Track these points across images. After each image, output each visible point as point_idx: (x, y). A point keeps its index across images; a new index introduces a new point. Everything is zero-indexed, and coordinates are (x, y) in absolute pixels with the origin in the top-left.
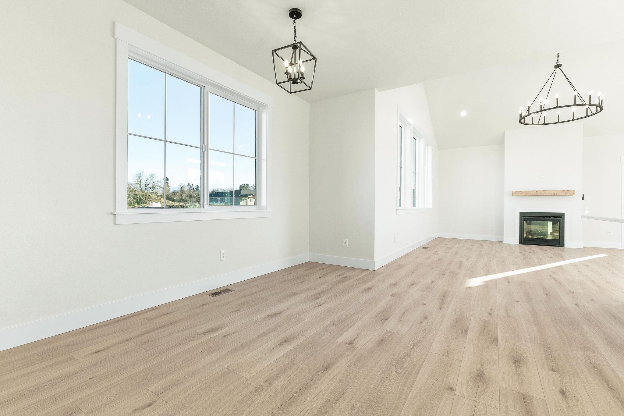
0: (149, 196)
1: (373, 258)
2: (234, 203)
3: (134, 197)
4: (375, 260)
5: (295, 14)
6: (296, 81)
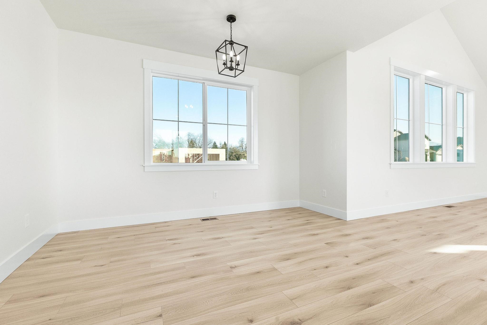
0: (244, 154)
1: (345, 209)
2: (228, 159)
3: (235, 156)
4: (347, 212)
5: (231, 19)
6: (231, 69)
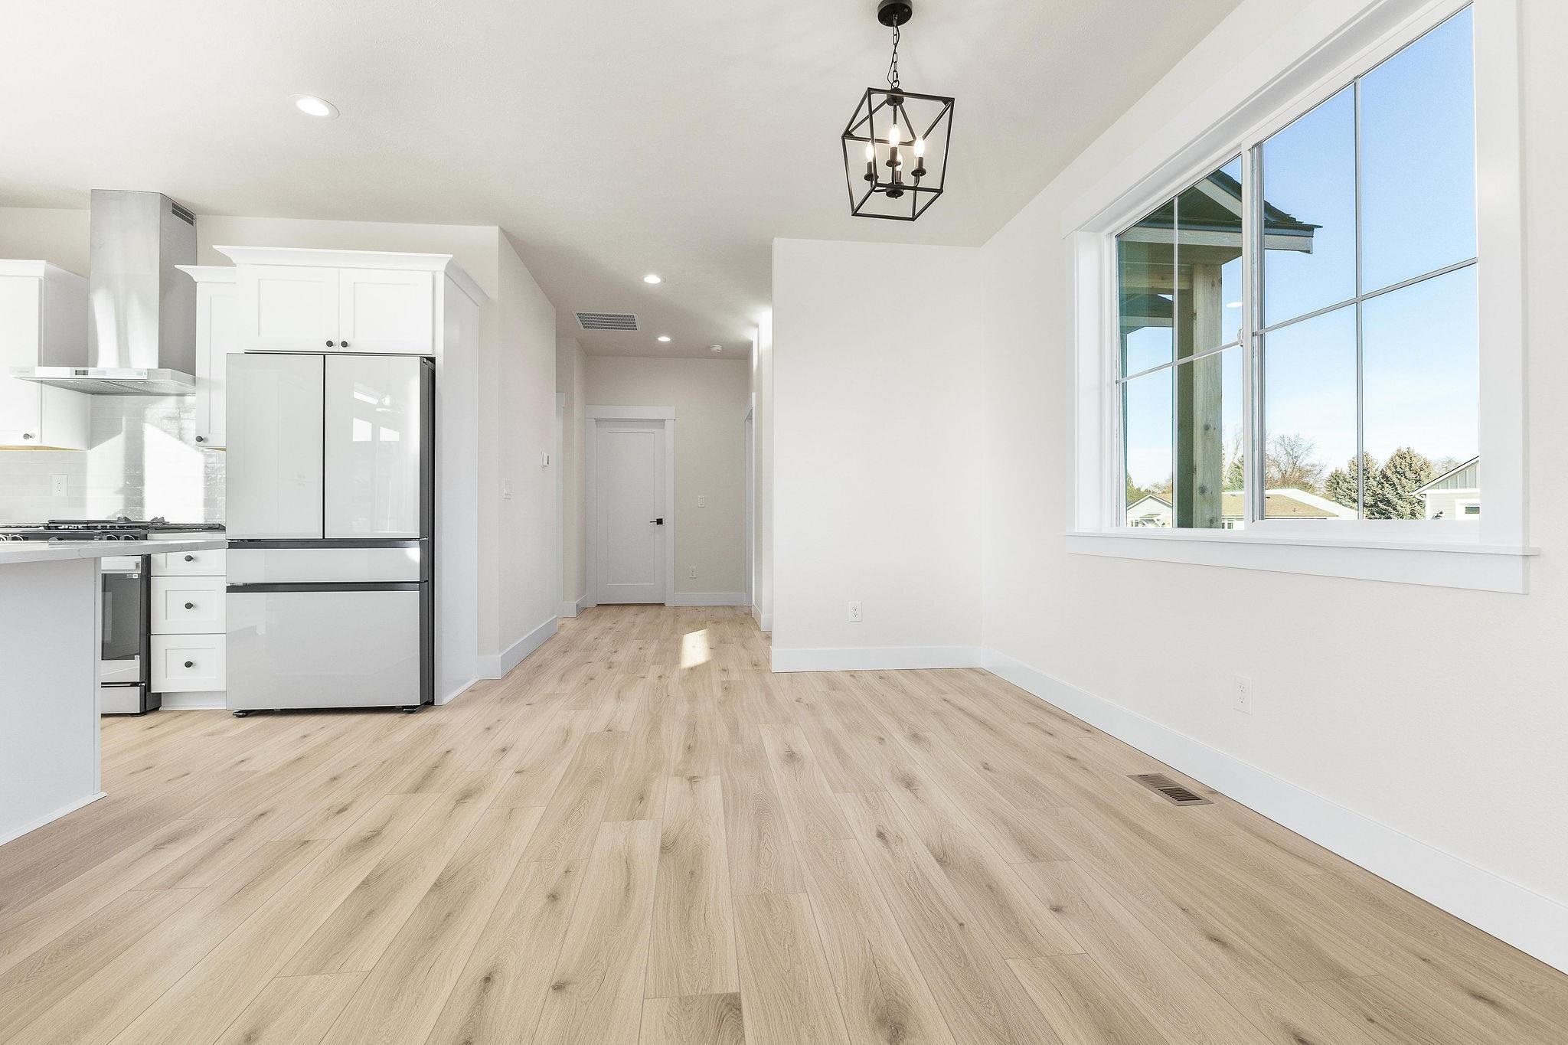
5: (894, 10)
6: (895, 190)
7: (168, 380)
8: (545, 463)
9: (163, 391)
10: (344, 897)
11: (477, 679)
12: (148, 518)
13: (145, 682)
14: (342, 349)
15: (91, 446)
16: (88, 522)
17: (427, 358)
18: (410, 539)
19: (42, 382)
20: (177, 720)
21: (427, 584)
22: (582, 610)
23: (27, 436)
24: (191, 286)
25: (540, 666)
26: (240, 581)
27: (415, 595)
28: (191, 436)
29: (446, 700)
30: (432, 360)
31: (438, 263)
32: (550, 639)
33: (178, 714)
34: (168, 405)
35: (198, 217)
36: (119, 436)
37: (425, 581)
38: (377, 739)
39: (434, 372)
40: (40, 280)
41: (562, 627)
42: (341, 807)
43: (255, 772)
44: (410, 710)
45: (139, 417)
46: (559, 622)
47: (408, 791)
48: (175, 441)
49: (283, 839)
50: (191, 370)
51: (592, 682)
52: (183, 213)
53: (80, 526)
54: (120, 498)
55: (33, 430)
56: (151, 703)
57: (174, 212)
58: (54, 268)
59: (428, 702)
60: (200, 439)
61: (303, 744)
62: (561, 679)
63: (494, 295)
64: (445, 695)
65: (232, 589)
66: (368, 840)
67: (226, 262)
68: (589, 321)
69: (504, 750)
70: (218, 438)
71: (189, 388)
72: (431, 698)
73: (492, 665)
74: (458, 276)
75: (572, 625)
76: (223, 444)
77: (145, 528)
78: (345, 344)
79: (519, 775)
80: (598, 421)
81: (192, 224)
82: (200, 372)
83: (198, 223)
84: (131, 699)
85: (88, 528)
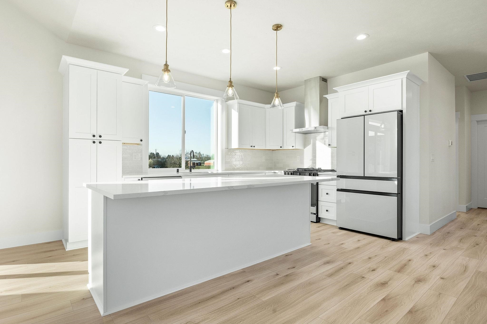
7: (322, 129)
8: (450, 145)
9: (320, 132)
10: (377, 301)
11: (419, 233)
12: (317, 168)
13: (317, 214)
14: (370, 113)
15: (305, 147)
16: (305, 169)
17: (400, 111)
18: (393, 178)
19: (295, 133)
20: (324, 226)
21: (400, 195)
22: (469, 210)
23: (293, 147)
24: (327, 100)
25: (448, 233)
26: (340, 188)
27: (396, 198)
28: (327, 143)
29: (407, 239)
30: (401, 111)
31: (403, 75)
32: (453, 221)
33: (324, 224)
34: (322, 135)
35: (328, 80)
36: (311, 145)
37: (399, 194)
38: (383, 248)
39: (402, 116)
40: (295, 107)
41: (458, 216)
42: (373, 269)
43: (346, 249)
44: (393, 240)
45: (315, 139)
46: (458, 214)
47: (395, 271)
48: (323, 145)
49: (356, 274)
50: (327, 126)
51: (478, 246)
52: (324, 80)
53: (303, 170)
54: (311, 161)
55: (294, 145)
56: (318, 220)
57: (323, 80)
58: (298, 103)
59: (400, 238)
60: (329, 145)
61: (359, 243)
62: (460, 241)
63: (426, 80)
64: (407, 237)
65: (338, 190)
66: (384, 284)
67: (336, 92)
68: (472, 78)
69: (434, 266)
70: (334, 144)
71: (327, 130)
72: (401, 237)
73: (426, 229)
74: (411, 78)
75: (464, 217)
76: (336, 146)
77: (317, 171)
78: (370, 111)
79: (442, 280)
80: (478, 122)
81: (326, 82)
82: (329, 125)
83: (328, 82)
84: (314, 218)
85: (305, 170)
